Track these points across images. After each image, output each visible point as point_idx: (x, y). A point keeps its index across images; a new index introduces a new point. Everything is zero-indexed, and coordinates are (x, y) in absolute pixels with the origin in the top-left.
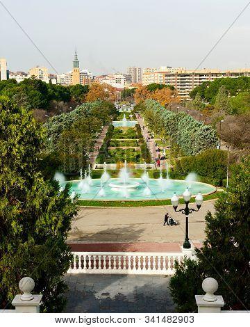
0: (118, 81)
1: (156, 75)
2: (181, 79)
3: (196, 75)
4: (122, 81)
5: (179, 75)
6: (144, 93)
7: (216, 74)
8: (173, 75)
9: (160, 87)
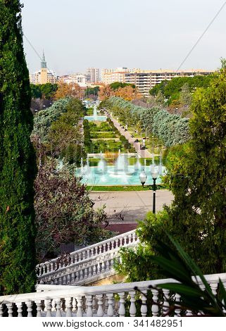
0: (80, 80)
1: (117, 74)
2: (140, 78)
3: (153, 74)
4: (84, 80)
5: (138, 75)
6: (108, 91)
7: (171, 74)
8: (132, 74)
9: (123, 85)
